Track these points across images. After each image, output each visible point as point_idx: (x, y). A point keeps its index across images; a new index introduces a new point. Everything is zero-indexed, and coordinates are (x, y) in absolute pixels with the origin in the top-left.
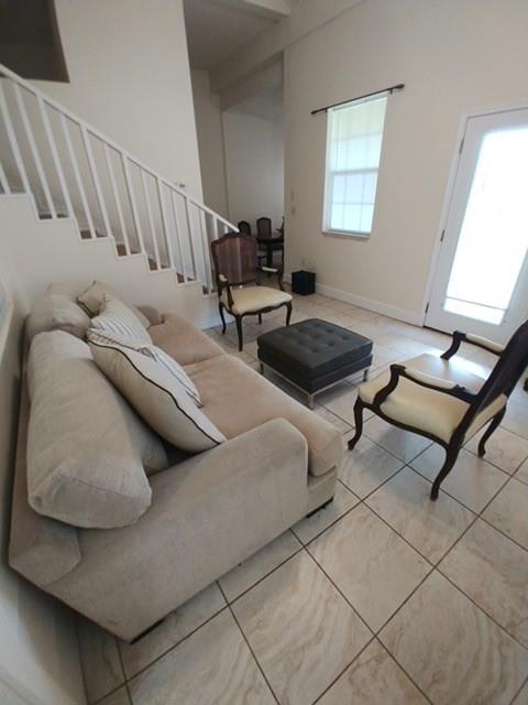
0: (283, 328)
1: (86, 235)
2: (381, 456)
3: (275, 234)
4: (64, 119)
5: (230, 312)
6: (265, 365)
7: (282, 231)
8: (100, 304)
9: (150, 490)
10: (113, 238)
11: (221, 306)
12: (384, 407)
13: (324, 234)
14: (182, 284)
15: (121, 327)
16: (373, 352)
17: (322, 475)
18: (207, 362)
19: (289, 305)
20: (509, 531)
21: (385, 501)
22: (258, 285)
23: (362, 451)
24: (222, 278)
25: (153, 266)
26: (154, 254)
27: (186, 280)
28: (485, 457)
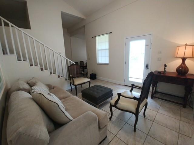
0: (88, 88)
1: (31, 65)
2: (119, 121)
3: (85, 64)
4: (28, 37)
5: (73, 85)
6: (84, 99)
7: (86, 64)
8: (35, 83)
9: (49, 137)
10: (40, 66)
11: (71, 83)
12: (117, 105)
13: (97, 64)
14: (59, 78)
15: (41, 89)
16: (113, 92)
17: (103, 128)
18: (67, 98)
19: (89, 82)
20: (156, 138)
21: (122, 135)
22: (81, 77)
23: (113, 120)
24: (71, 76)
25: (51, 73)
26: (51, 70)
27: (60, 77)
28: (146, 117)
